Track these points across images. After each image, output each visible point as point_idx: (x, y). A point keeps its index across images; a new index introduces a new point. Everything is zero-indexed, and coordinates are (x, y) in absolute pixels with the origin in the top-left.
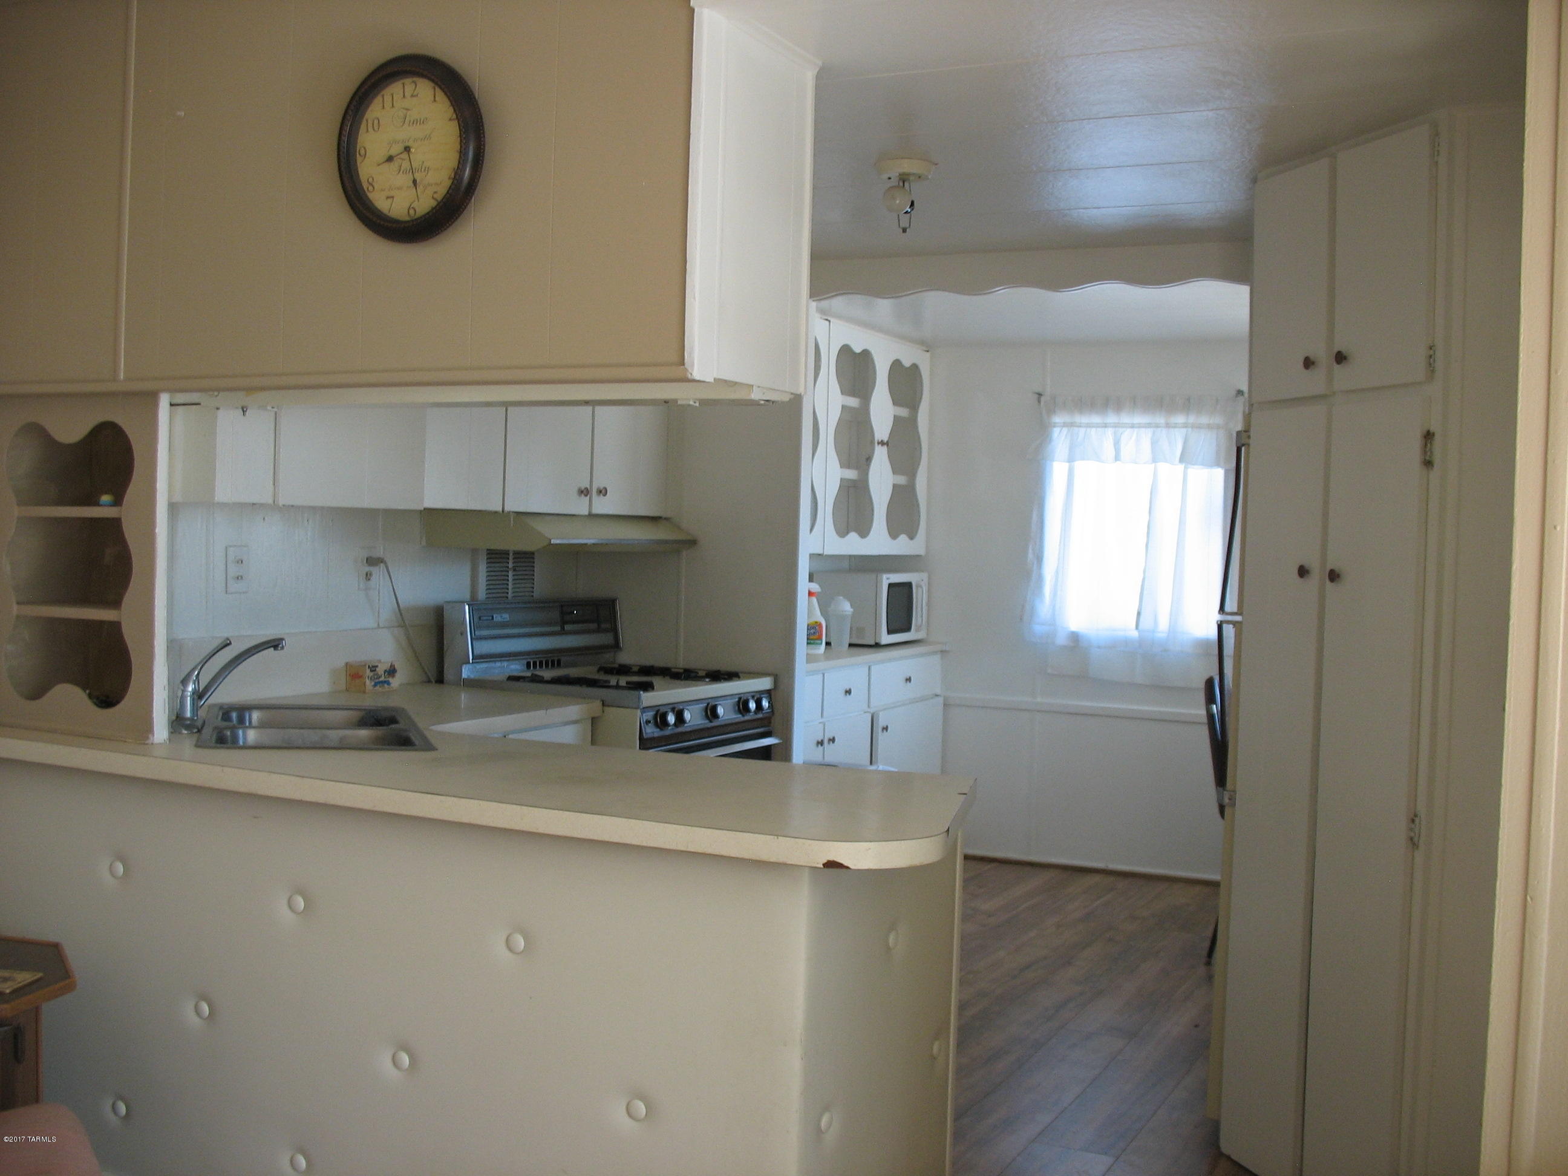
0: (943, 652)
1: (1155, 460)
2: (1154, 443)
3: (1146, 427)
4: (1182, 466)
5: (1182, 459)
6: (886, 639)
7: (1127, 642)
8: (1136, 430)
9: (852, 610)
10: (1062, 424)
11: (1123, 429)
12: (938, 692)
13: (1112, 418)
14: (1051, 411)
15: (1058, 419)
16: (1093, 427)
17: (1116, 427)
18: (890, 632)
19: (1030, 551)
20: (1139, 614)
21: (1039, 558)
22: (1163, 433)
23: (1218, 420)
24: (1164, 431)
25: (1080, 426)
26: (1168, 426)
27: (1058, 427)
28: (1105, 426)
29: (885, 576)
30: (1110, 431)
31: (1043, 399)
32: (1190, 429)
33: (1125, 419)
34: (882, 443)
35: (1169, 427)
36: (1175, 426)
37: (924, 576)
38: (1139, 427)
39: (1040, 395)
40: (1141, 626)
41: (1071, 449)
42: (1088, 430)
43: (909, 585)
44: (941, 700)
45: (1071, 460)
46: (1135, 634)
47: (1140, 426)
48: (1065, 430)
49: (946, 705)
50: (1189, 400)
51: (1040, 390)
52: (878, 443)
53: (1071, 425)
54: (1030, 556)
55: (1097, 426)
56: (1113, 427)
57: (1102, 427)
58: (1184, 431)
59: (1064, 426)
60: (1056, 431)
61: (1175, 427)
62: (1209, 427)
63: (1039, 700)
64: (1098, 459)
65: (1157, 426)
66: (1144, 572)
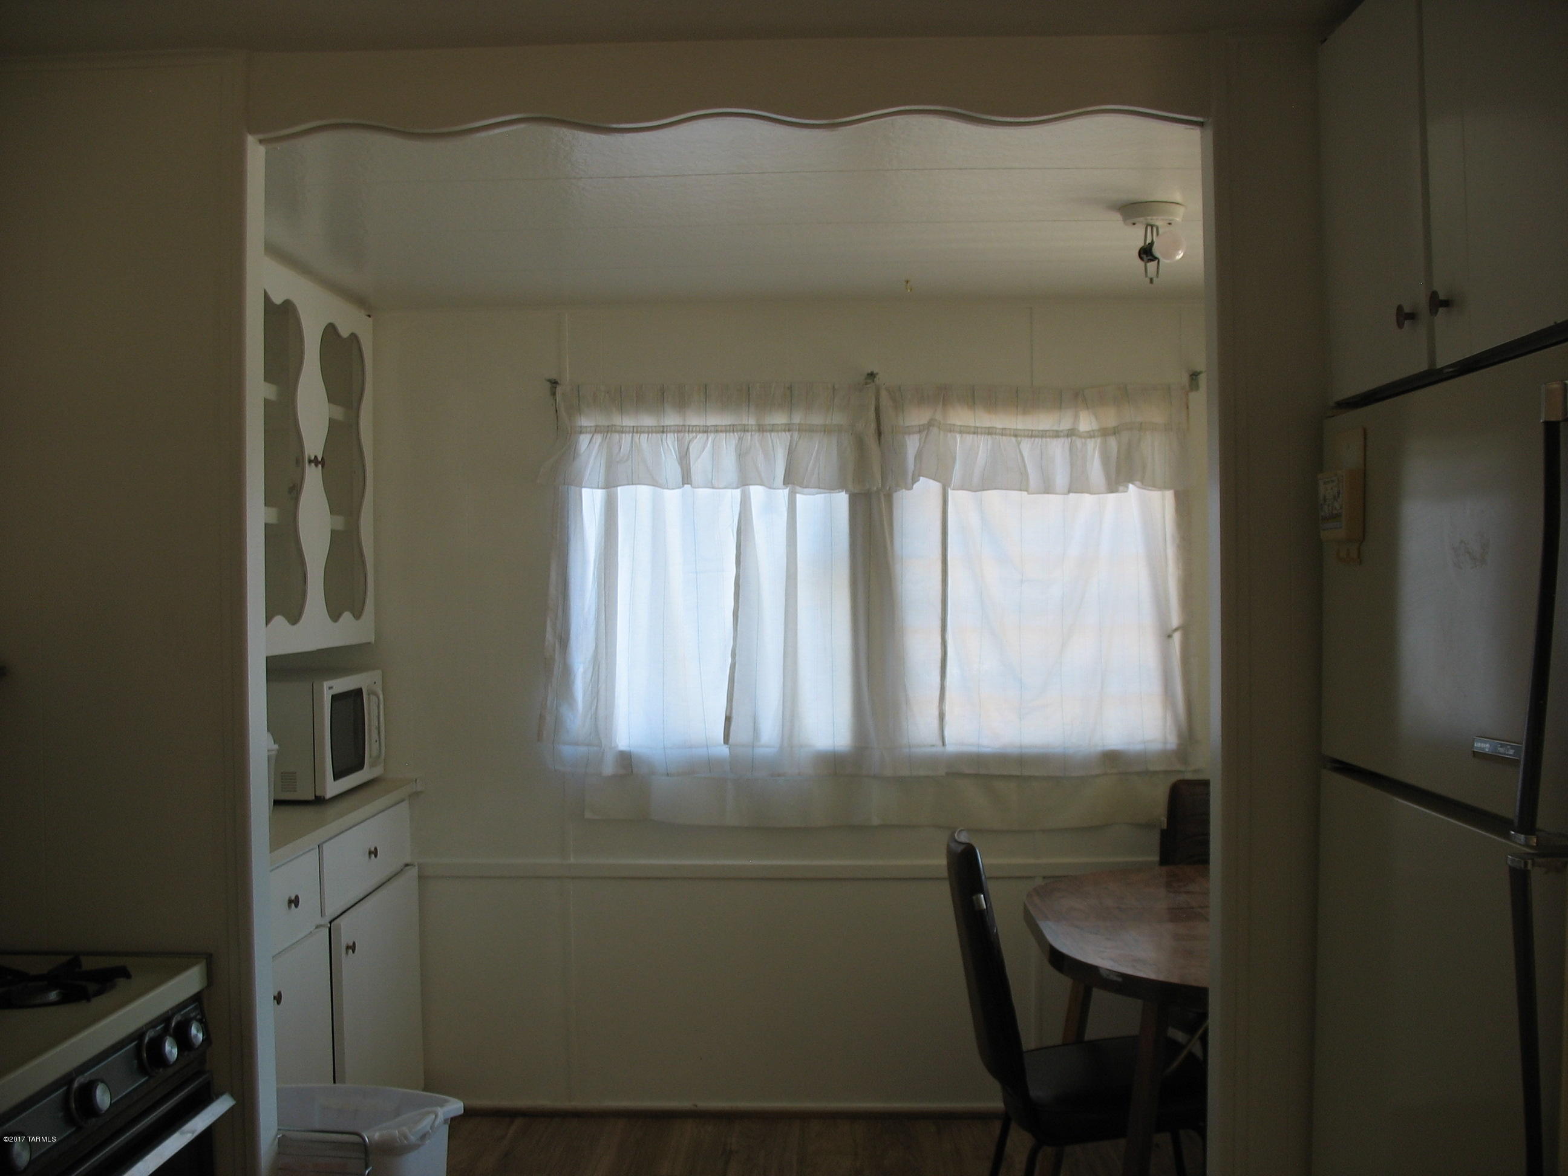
0: (414, 795)
1: (744, 482)
2: (742, 455)
3: (726, 431)
4: (786, 491)
5: (787, 481)
6: (333, 788)
7: (711, 763)
8: (711, 436)
9: (276, 747)
10: (593, 429)
11: (691, 435)
12: (408, 860)
13: (672, 419)
14: (575, 409)
15: (585, 421)
16: (644, 432)
17: (679, 432)
18: (337, 776)
19: (549, 628)
20: (728, 720)
21: (564, 640)
22: (753, 439)
23: (838, 418)
24: (757, 436)
25: (622, 432)
26: (761, 429)
27: (586, 433)
28: (663, 430)
29: (326, 685)
30: (670, 440)
31: (559, 390)
32: (796, 435)
33: (694, 420)
34: (315, 461)
35: (763, 431)
36: (773, 429)
37: (377, 675)
38: (717, 431)
39: (554, 383)
40: (731, 741)
41: (611, 465)
42: (636, 436)
43: (358, 693)
44: (414, 872)
45: (610, 484)
46: (725, 750)
47: (717, 430)
48: (598, 438)
49: (422, 878)
50: (790, 388)
51: (554, 376)
52: (310, 461)
53: (609, 430)
54: (549, 636)
55: (650, 430)
56: (674, 432)
57: (657, 432)
58: (786, 436)
59: (596, 432)
60: (584, 440)
61: (772, 431)
62: (826, 430)
63: (572, 860)
64: (655, 483)
65: (745, 429)
66: (734, 655)
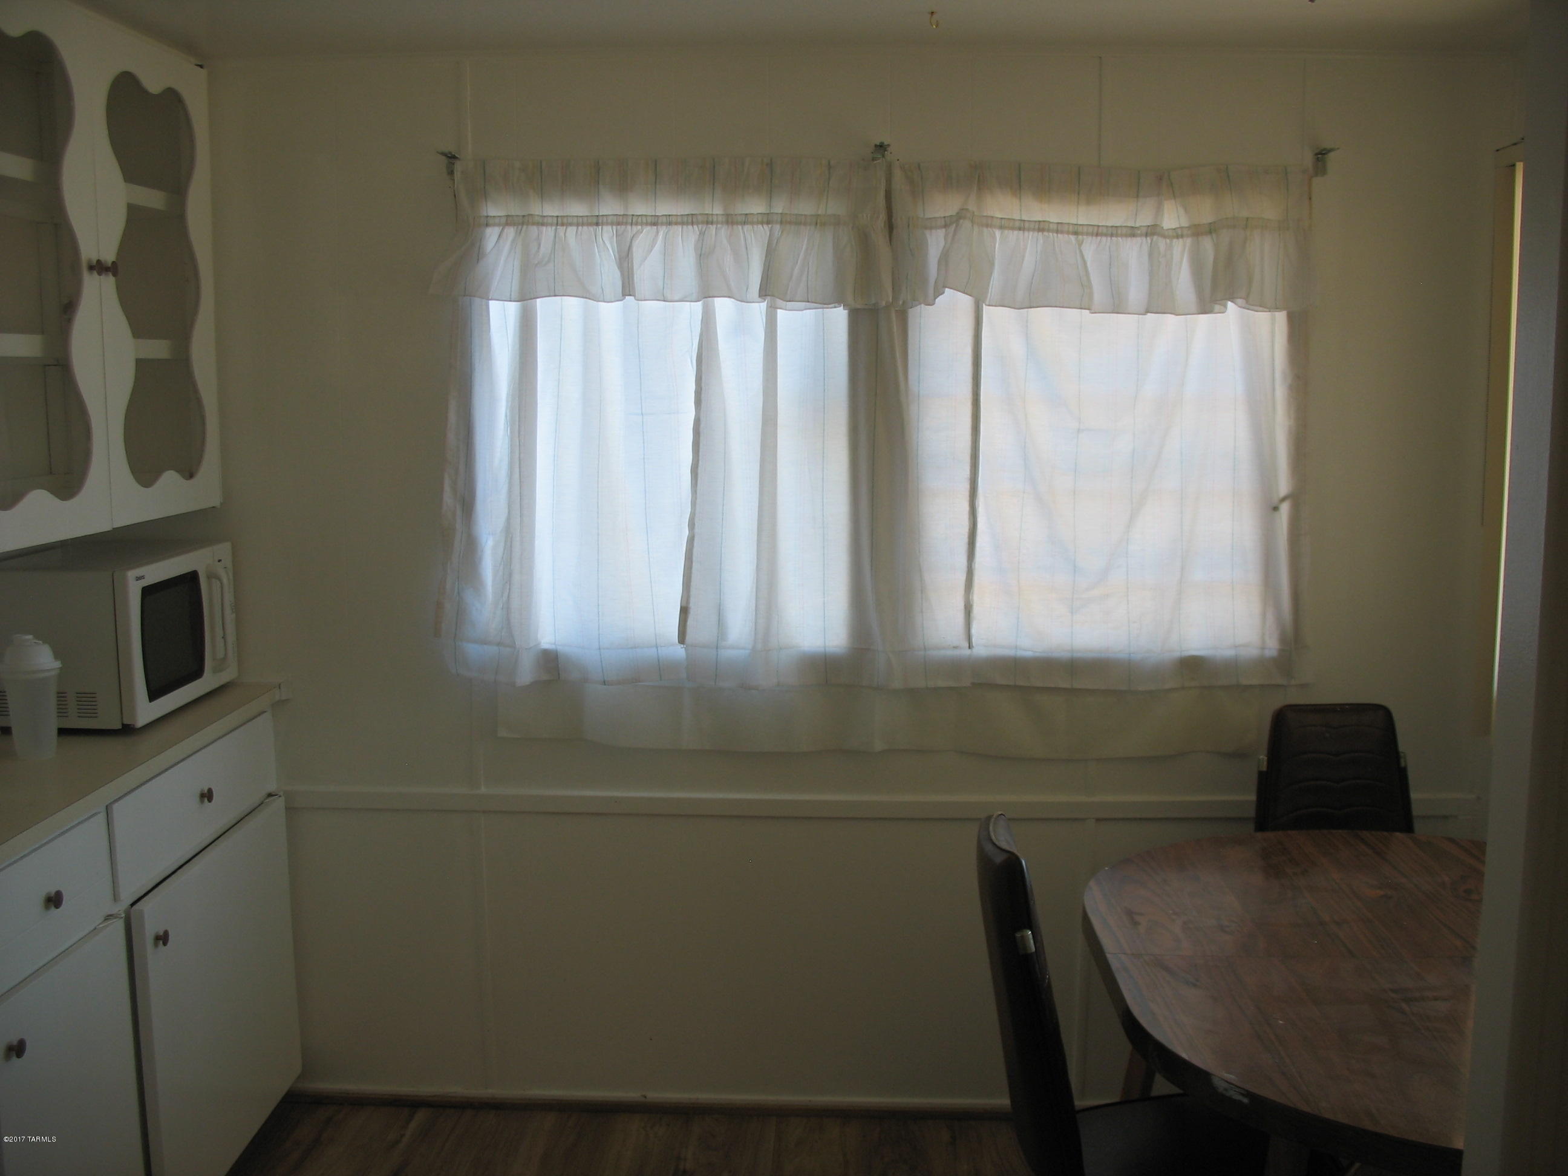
0: (278, 705)
1: (706, 293)
2: (703, 256)
3: (682, 224)
4: (764, 305)
5: (765, 292)
6: (146, 711)
7: (662, 667)
8: (663, 230)
9: (57, 664)
10: (503, 220)
11: (635, 229)
12: (272, 787)
13: (609, 207)
14: (480, 192)
15: (492, 210)
16: (571, 224)
17: (618, 224)
18: (154, 694)
19: (447, 488)
20: (684, 611)
21: (467, 503)
22: (720, 235)
23: (835, 207)
24: (724, 231)
25: (543, 224)
26: (730, 220)
27: (494, 225)
28: (597, 222)
29: (132, 574)
30: (607, 234)
31: (458, 167)
32: (777, 228)
33: (640, 208)
34: (99, 267)
35: (733, 223)
36: (747, 220)
37: (223, 550)
38: (670, 224)
39: (451, 158)
40: (689, 638)
41: (527, 269)
42: (561, 229)
43: (191, 579)
44: (279, 803)
45: (526, 296)
46: (680, 652)
47: (670, 221)
48: (510, 232)
49: (291, 810)
50: (770, 165)
51: (451, 148)
52: (91, 268)
53: (523, 222)
54: (448, 498)
55: (580, 222)
56: (612, 224)
57: (590, 224)
58: (763, 230)
59: (507, 224)
60: (491, 235)
61: (744, 223)
62: (818, 222)
63: (483, 790)
64: (586, 294)
65: (708, 221)
66: (692, 525)
